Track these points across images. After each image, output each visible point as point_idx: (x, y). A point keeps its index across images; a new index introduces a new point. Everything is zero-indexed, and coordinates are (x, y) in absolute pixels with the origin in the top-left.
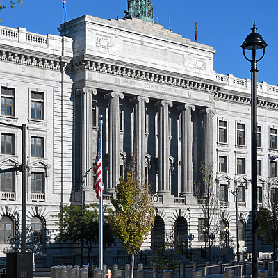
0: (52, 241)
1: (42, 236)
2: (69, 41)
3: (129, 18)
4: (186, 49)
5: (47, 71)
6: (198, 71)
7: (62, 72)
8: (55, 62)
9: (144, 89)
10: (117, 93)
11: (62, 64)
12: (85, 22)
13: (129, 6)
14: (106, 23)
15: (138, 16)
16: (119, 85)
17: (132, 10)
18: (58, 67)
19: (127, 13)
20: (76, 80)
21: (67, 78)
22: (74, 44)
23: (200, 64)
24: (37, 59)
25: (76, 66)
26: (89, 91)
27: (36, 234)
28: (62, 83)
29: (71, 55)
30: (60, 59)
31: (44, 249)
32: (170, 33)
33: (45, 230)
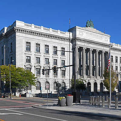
0: (67, 89)
1: (64, 88)
2: (71, 34)
3: (87, 27)
4: (102, 36)
5: (65, 42)
6: (106, 42)
7: (69, 42)
8: (68, 39)
9: (92, 47)
10: (85, 48)
11: (69, 40)
12: (76, 28)
13: (87, 24)
14: (81, 28)
15: (89, 27)
16: (85, 45)
17: (88, 25)
18: (68, 41)
19: (86, 26)
20: (73, 44)
21: (71, 44)
22: (72, 34)
23: (106, 40)
24: (63, 38)
25: (73, 40)
26: (77, 47)
27: (63, 87)
28: (69, 45)
29: (72, 37)
30: (69, 38)
31: (65, 91)
32: (98, 31)
33: (65, 86)
